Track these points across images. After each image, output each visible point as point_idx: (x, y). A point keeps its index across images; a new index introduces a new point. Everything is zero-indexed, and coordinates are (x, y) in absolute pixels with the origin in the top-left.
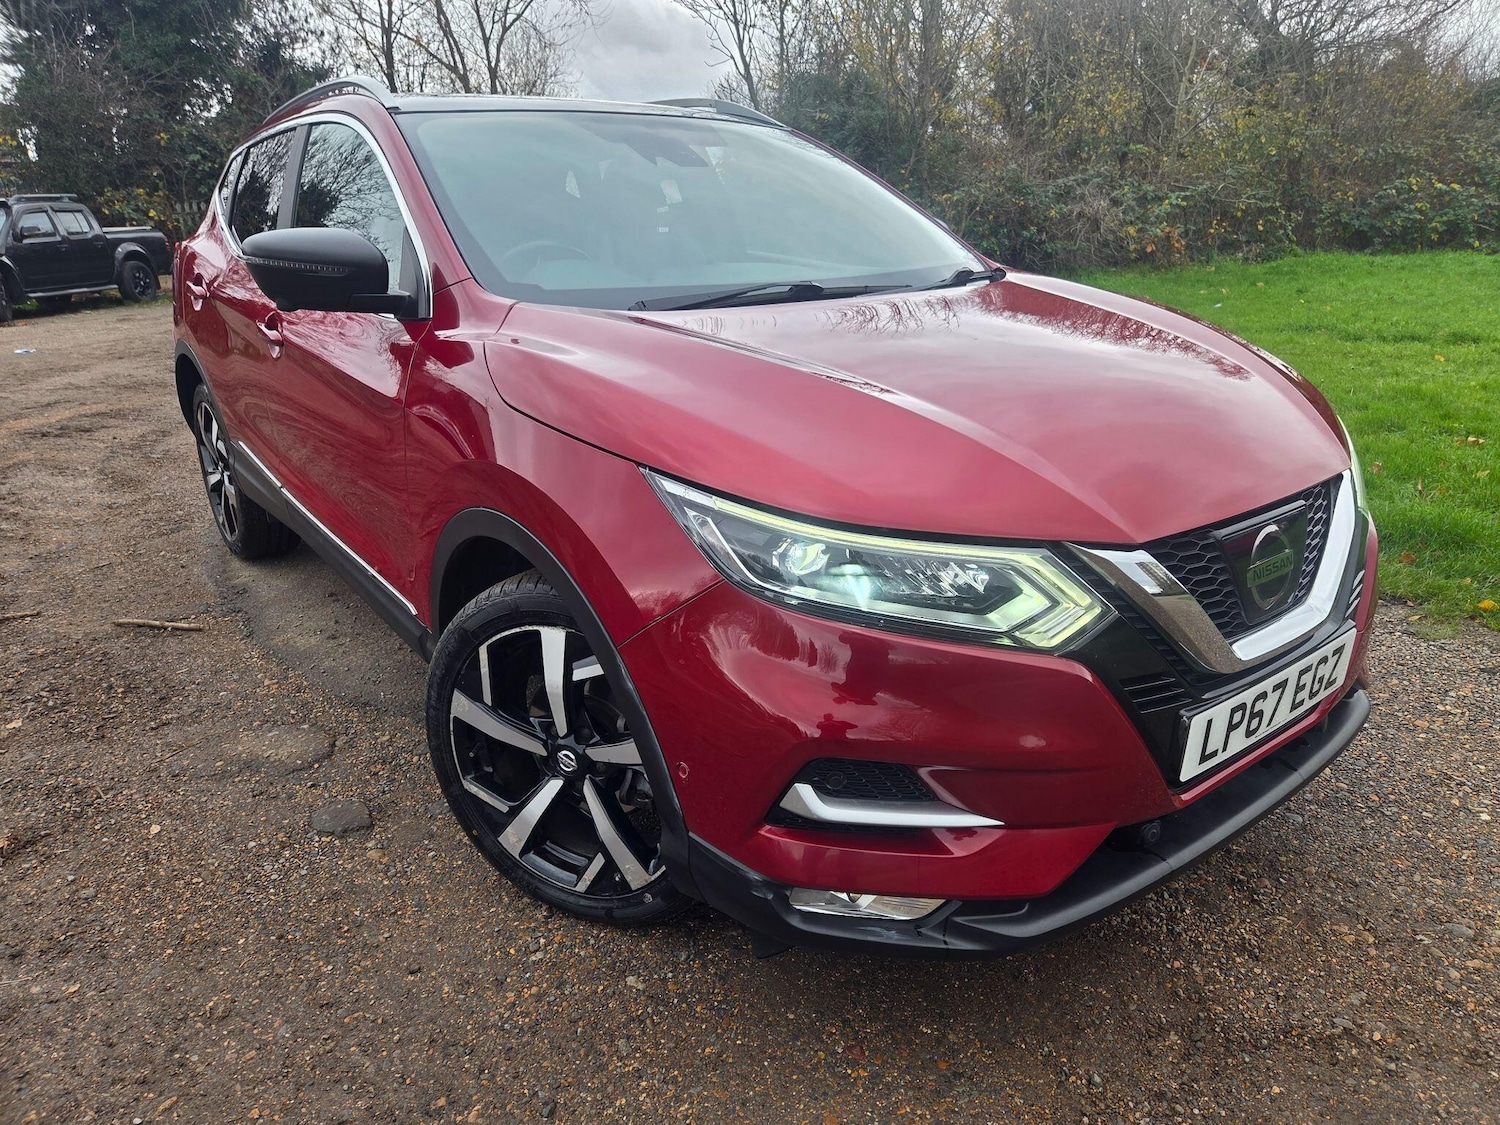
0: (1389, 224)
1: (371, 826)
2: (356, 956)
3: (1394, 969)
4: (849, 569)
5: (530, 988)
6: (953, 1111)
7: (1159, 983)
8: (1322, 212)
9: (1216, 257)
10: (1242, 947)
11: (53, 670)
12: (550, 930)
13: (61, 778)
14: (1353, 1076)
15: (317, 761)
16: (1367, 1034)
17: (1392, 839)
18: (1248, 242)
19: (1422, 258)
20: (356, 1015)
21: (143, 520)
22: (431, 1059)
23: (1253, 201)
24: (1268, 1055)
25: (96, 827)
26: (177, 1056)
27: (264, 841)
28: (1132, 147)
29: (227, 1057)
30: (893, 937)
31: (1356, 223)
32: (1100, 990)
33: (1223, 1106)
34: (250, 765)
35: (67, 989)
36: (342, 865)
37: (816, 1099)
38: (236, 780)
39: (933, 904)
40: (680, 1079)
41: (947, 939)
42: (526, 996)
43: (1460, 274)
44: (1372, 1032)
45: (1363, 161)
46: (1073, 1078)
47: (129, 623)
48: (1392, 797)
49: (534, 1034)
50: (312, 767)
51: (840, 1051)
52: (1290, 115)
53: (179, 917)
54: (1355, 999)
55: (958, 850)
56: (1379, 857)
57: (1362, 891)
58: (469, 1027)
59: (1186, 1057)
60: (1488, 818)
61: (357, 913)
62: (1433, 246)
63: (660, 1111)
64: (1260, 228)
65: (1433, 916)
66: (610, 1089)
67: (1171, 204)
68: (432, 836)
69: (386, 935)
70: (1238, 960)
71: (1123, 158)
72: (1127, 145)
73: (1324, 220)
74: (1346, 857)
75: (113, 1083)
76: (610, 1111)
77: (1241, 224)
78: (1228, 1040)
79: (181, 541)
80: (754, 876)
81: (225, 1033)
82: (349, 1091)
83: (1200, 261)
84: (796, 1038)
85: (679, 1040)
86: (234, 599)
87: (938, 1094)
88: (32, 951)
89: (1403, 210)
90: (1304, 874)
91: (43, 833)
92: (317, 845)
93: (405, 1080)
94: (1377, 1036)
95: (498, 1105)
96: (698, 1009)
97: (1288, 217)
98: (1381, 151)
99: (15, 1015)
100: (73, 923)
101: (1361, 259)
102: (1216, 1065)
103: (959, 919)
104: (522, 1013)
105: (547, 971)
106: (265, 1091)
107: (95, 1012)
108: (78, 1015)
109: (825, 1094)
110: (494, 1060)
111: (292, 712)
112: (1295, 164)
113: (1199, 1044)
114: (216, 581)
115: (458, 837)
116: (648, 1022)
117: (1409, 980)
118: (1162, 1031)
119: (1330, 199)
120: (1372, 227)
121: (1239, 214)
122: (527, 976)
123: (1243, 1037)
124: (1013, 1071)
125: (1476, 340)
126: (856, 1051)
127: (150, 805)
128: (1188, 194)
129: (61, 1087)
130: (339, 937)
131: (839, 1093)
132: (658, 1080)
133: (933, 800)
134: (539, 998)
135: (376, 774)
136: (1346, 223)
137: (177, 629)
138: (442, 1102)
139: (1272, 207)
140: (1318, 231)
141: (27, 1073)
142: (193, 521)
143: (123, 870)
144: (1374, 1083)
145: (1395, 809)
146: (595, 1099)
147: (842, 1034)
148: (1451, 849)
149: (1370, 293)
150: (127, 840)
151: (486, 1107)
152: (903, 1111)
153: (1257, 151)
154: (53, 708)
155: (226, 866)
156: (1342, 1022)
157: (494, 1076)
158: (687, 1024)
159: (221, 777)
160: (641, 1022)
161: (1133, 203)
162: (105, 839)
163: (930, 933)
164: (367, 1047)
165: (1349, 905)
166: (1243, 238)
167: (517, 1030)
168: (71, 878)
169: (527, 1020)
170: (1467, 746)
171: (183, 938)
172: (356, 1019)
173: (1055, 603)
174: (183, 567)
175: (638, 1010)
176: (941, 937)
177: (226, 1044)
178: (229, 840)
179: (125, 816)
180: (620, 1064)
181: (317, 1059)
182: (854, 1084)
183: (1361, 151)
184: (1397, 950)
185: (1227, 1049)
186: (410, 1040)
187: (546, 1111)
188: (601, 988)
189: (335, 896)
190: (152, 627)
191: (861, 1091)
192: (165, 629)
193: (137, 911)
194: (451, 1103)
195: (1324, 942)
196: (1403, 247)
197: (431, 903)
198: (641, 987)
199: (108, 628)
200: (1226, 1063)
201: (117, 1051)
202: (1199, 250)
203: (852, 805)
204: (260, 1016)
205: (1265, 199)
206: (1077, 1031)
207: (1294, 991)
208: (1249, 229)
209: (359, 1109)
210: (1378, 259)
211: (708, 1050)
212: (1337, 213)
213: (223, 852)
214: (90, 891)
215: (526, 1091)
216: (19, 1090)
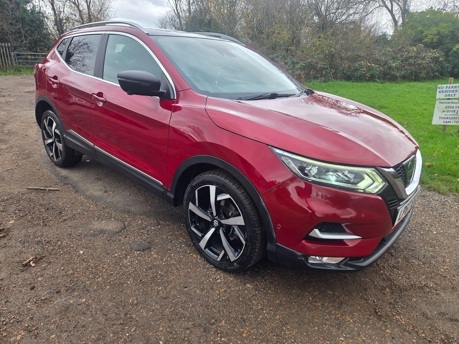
0: (356, 74)
1: (150, 248)
2: (166, 284)
3: (429, 270)
4: (330, 173)
5: (222, 289)
6: (345, 311)
7: (379, 277)
8: (339, 70)
9: (312, 81)
10: (394, 267)
11: (14, 204)
12: (219, 274)
13: (39, 238)
14: (430, 295)
15: (122, 230)
16: (429, 285)
17: (416, 239)
18: (321, 77)
19: (365, 84)
20: (176, 300)
21: (14, 154)
22: (204, 310)
23: (322, 65)
24: (410, 292)
25: (61, 252)
26: (128, 316)
27: (119, 254)
28: (290, 47)
29: (144, 315)
30: (333, 268)
31: (348, 73)
32: (366, 279)
33: (405, 305)
34: (102, 232)
35: (82, 300)
36: (147, 259)
37: (310, 311)
38: (99, 236)
39: (341, 259)
40: (273, 310)
41: (346, 268)
42: (221, 291)
43: (375, 89)
44: (430, 285)
45: (350, 56)
46: (369, 301)
47: (33, 188)
48: (413, 228)
49: (229, 301)
50: (121, 231)
51: (311, 299)
52: (331, 42)
53: (105, 277)
54: (424, 277)
55: (350, 245)
56: (415, 243)
57: (415, 251)
58: (210, 301)
59: (392, 294)
60: (436, 233)
61: (160, 272)
62: (367, 81)
63: (272, 318)
64: (324, 73)
65: (433, 257)
66: (256, 314)
67: (301, 65)
68: (170, 250)
69: (172, 278)
70: (395, 270)
71: (287, 50)
72: (288, 47)
73: (340, 72)
74: (408, 244)
75: (113, 325)
76: (259, 319)
77: (318, 71)
78: (400, 289)
79: (32, 161)
80: (299, 254)
81: (140, 308)
82: (185, 321)
83: (308, 81)
84: (299, 297)
85: (269, 300)
86: (65, 181)
87: (340, 308)
88: (63, 290)
89: (360, 70)
90: (400, 248)
91: (44, 255)
92: (136, 254)
93: (200, 316)
94: (432, 286)
95: (229, 320)
96: (269, 291)
97: (331, 70)
98: (354, 54)
99: (69, 309)
100: (71, 281)
101: (349, 83)
102: (399, 295)
103: (349, 262)
104: (223, 296)
105: (224, 284)
106: (161, 323)
107: (95, 306)
108: (90, 308)
109: (312, 310)
110: (222, 309)
111: (106, 215)
112: (332, 56)
113: (394, 291)
114: (54, 174)
115: (178, 250)
116: (258, 296)
117: (433, 272)
118: (384, 289)
119: (341, 66)
120: (352, 75)
121: (318, 69)
122: (219, 286)
123: (403, 288)
124: (355, 301)
125: (386, 108)
126: (315, 299)
127: (75, 245)
128: (305, 62)
129: (97, 328)
130: (158, 279)
131: (316, 309)
132: (268, 310)
133: (345, 232)
134: (225, 291)
135: (143, 233)
136: (345, 73)
137: (49, 190)
138: (213, 321)
139: (326, 67)
140: (338, 75)
141: (84, 325)
142: (33, 155)
143: (78, 265)
144: (435, 296)
145: (415, 231)
146: (254, 317)
147: (310, 295)
148: (430, 241)
149: (355, 93)
150: (74, 256)
151: (226, 321)
152: (333, 313)
153: (323, 52)
154: (23, 216)
155: (112, 261)
156: (423, 283)
157: (224, 313)
158: (268, 296)
159: (94, 235)
160: (256, 296)
161: (291, 64)
162: (66, 256)
163: (342, 266)
164: (183, 308)
165: (414, 255)
166: (319, 76)
167: (224, 301)
168: (62, 268)
169: (225, 298)
170: (425, 215)
171: (110, 283)
172: (176, 301)
173: (374, 182)
174: (39, 170)
175: (254, 293)
176: (344, 267)
177: (141, 311)
178: (108, 254)
179: (68, 249)
180: (256, 307)
181: (171, 313)
182: (318, 307)
183: (349, 53)
184: (428, 265)
185: (401, 291)
186: (195, 306)
187: (242, 320)
188: (241, 288)
189: (151, 268)
190: (41, 190)
191: (321, 308)
192: (46, 190)
193: (90, 276)
194: (216, 321)
195: (411, 265)
196: (360, 81)
197: (180, 268)
198: (252, 287)
199: (25, 190)
200: (402, 294)
201: (109, 316)
202: (308, 78)
203: (327, 234)
204: (147, 303)
205: (325, 65)
206: (366, 290)
207: (410, 276)
208: (321, 73)
209: (190, 325)
210: (354, 84)
211: (277, 302)
212: (343, 70)
213: (108, 258)
214: (71, 272)
215: (234, 316)
216: (84, 330)
